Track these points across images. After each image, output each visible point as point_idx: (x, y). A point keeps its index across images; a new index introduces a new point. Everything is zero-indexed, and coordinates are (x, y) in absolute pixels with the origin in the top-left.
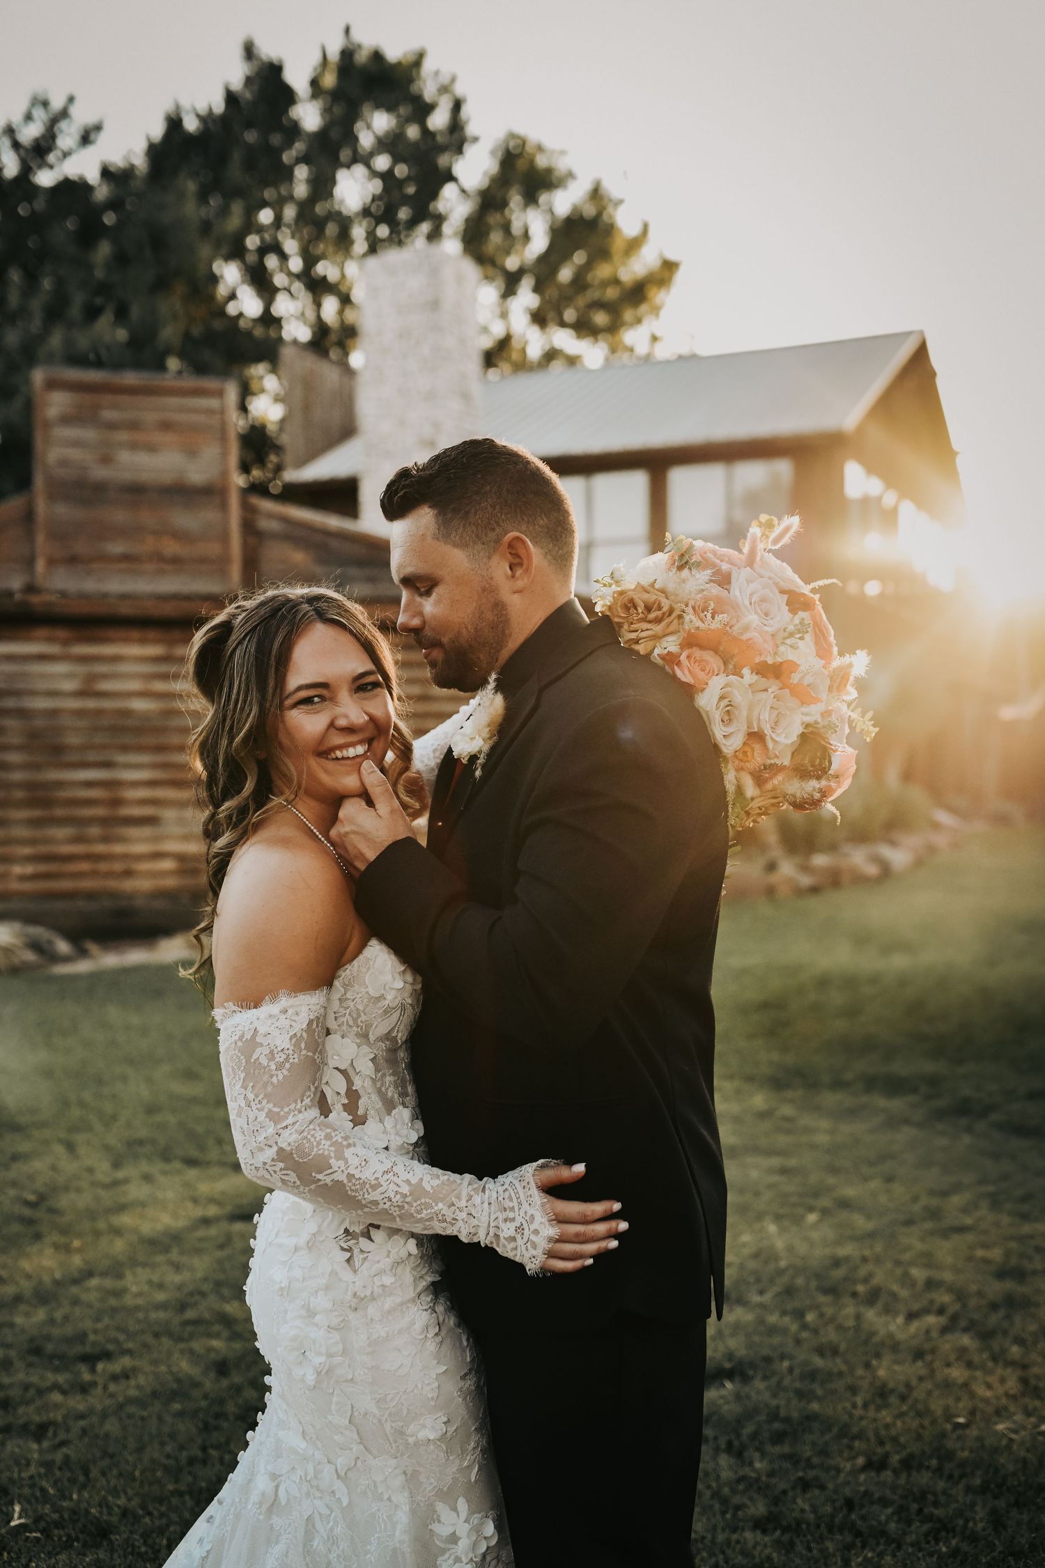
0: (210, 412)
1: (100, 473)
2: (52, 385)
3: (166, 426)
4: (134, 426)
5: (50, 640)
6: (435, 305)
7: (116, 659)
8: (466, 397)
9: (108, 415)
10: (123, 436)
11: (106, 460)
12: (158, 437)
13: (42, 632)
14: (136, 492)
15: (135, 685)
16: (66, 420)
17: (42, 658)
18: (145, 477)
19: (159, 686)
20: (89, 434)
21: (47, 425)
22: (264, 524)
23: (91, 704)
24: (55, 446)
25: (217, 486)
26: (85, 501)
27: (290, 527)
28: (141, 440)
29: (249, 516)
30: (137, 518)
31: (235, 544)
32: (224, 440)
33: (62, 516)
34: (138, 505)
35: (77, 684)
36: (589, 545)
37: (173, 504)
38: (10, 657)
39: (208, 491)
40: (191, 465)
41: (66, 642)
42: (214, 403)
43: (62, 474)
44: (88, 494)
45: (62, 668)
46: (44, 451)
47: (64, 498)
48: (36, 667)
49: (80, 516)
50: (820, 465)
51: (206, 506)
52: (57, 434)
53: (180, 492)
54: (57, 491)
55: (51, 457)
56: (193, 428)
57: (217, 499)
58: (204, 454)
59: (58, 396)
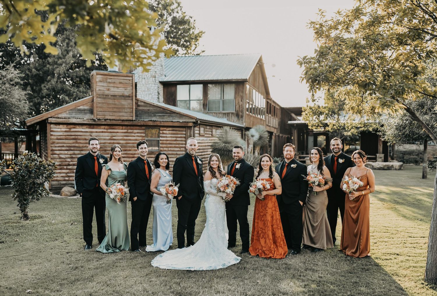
0: (129, 80)
1: (107, 92)
2: (97, 74)
3: (121, 83)
4: (114, 83)
7: (118, 132)
9: (109, 80)
10: (112, 85)
11: (108, 90)
12: (119, 85)
14: (114, 96)
15: (121, 138)
16: (100, 81)
17: (102, 132)
18: (116, 93)
19: (125, 138)
20: (105, 84)
21: (96, 82)
22: (139, 104)
23: (112, 141)
24: (98, 87)
25: (131, 95)
26: (104, 98)
27: (145, 104)
28: (115, 86)
29: (137, 101)
30: (115, 102)
31: (134, 107)
32: (132, 86)
33: (99, 101)
34: (115, 99)
35: (109, 137)
36: (190, 100)
37: (122, 99)
38: (96, 132)
39: (129, 96)
40: (126, 91)
41: (107, 129)
42: (131, 78)
43: (99, 92)
44: (105, 96)
45: (106, 134)
46: (96, 88)
47: (100, 98)
48: (101, 134)
49: (103, 101)
50: (241, 85)
51: (128, 100)
52: (98, 84)
53: (123, 97)
54: (98, 95)
55: (97, 89)
56: (126, 83)
57: (131, 98)
58: (128, 89)
59: (98, 76)
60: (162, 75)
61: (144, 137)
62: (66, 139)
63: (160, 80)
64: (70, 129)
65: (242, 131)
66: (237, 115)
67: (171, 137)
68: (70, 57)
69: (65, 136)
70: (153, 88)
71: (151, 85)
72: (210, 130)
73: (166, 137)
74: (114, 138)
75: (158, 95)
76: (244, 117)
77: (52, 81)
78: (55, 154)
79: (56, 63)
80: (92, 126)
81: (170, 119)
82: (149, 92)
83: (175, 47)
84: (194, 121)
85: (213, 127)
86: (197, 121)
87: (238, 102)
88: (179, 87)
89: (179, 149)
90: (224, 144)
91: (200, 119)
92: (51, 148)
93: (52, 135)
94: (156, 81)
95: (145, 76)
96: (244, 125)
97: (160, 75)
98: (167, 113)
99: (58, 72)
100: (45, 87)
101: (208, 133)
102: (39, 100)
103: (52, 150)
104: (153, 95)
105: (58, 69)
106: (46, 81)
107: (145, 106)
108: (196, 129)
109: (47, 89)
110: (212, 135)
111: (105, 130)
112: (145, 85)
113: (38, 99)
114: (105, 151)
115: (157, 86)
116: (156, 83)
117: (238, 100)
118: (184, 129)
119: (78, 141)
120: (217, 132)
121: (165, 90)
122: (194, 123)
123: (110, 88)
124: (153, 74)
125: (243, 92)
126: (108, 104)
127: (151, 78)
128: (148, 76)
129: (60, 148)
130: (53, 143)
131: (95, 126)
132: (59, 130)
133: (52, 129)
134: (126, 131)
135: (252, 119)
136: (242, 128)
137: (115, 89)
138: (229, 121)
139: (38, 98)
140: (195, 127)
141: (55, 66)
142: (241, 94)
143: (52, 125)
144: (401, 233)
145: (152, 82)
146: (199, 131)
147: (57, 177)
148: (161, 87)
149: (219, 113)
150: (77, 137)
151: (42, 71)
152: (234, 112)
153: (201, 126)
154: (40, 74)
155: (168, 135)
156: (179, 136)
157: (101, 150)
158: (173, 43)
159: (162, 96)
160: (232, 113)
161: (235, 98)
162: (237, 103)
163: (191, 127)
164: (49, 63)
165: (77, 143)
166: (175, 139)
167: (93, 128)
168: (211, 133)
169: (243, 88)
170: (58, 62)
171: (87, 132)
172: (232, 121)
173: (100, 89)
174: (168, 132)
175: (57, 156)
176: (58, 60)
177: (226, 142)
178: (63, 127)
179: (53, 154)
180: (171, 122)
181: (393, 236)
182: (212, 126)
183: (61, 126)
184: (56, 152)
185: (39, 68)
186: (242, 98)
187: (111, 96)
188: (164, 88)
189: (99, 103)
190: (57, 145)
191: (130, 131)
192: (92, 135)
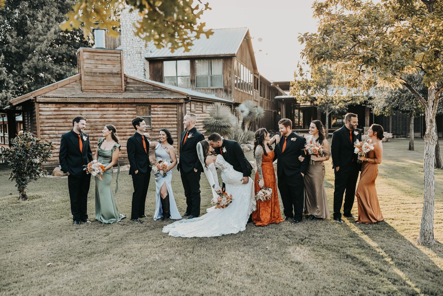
0: (118, 57)
1: (95, 70)
2: (84, 51)
3: (109, 60)
4: (102, 60)
5: (95, 107)
7: (108, 111)
9: (96, 58)
10: (100, 62)
11: (96, 67)
12: (107, 62)
14: (103, 73)
15: (112, 116)
16: (88, 59)
17: (93, 111)
18: (105, 71)
19: (116, 116)
20: (93, 62)
22: (128, 81)
23: (103, 120)
24: (85, 64)
25: (120, 72)
26: (92, 76)
27: (135, 81)
28: (103, 63)
29: (126, 78)
30: (103, 79)
31: (123, 85)
32: (121, 63)
33: (87, 79)
34: (103, 77)
35: (100, 116)
36: (177, 77)
37: (110, 77)
38: (87, 111)
39: (118, 74)
40: (114, 68)
41: (97, 107)
42: (119, 55)
43: (87, 70)
44: (93, 74)
45: (97, 113)
46: (83, 65)
47: (88, 76)
48: (92, 113)
49: (91, 79)
50: (229, 61)
51: (117, 77)
52: (85, 62)
53: (112, 74)
54: (86, 73)
55: (85, 67)
56: (114, 60)
57: (119, 76)
58: (117, 66)
59: (85, 53)
61: (135, 114)
62: (55, 119)
63: (146, 57)
64: (59, 108)
65: (231, 107)
66: (226, 91)
67: (162, 114)
68: (51, 33)
69: (55, 115)
70: (139, 64)
71: (136, 61)
72: (201, 106)
73: (158, 114)
74: (105, 116)
75: (144, 72)
76: (233, 93)
77: (33, 59)
78: (45, 134)
79: (37, 40)
80: (82, 105)
81: (161, 96)
82: (135, 69)
84: (185, 97)
85: (204, 104)
86: (188, 98)
87: (227, 78)
88: (165, 63)
89: (170, 126)
90: (216, 120)
91: (191, 96)
92: (40, 128)
93: (40, 115)
94: (142, 58)
95: (130, 52)
96: (232, 101)
97: (146, 51)
98: (157, 90)
99: (40, 49)
100: (26, 65)
101: (198, 109)
102: (21, 79)
103: (42, 130)
104: (139, 71)
105: (40, 46)
106: (26, 58)
107: (134, 84)
108: (188, 105)
109: (29, 68)
110: (202, 111)
111: (96, 109)
112: (130, 62)
113: (19, 78)
114: (97, 129)
115: (142, 62)
116: (142, 60)
117: (227, 75)
118: (175, 106)
120: (208, 108)
121: (151, 67)
122: (185, 99)
123: (98, 65)
124: (139, 50)
125: (231, 67)
126: (97, 82)
127: (137, 54)
128: (133, 52)
129: (49, 128)
130: (43, 123)
131: (85, 105)
132: (48, 109)
133: (40, 109)
134: (116, 109)
135: (240, 94)
136: (231, 103)
137: (104, 67)
138: (218, 97)
139: (19, 76)
140: (186, 103)
141: (36, 43)
142: (229, 69)
143: (40, 105)
144: (394, 200)
145: (138, 59)
146: (190, 107)
148: (147, 63)
149: (207, 89)
150: (66, 116)
151: (22, 48)
152: (223, 87)
153: (192, 102)
154: (20, 51)
155: (159, 113)
156: (171, 112)
157: (92, 128)
159: (149, 73)
160: (221, 89)
161: (223, 73)
162: (225, 78)
163: (183, 103)
164: (29, 40)
165: (67, 122)
166: (166, 116)
167: (83, 107)
168: (201, 109)
169: (231, 63)
170: (39, 39)
171: (77, 111)
172: (221, 97)
173: (88, 66)
174: (159, 109)
175: (47, 136)
176: (39, 37)
177: (218, 118)
178: (52, 106)
179: (42, 134)
180: (163, 99)
181: (387, 203)
182: (202, 102)
183: (50, 105)
184: (45, 132)
185: (18, 46)
186: (230, 73)
187: (99, 73)
188: (150, 64)
189: (87, 81)
190: (47, 125)
191: (120, 109)
192: (83, 114)
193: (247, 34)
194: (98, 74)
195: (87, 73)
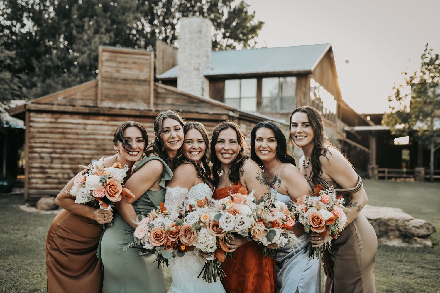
0: (147, 59)
1: (116, 75)
2: (104, 51)
3: (134, 63)
4: (126, 63)
5: (104, 120)
6: (200, 31)
8: (208, 57)
9: (119, 59)
10: (123, 65)
11: (118, 71)
12: (132, 66)
13: (101, 118)
14: (126, 80)
16: (108, 60)
17: (101, 125)
18: (129, 77)
20: (114, 64)
21: (102, 61)
22: (160, 90)
24: (104, 68)
25: (148, 79)
26: (112, 83)
27: (167, 92)
28: (128, 66)
29: (156, 88)
30: (126, 87)
31: (152, 94)
32: (150, 67)
33: (106, 87)
34: (126, 84)
36: (240, 98)
37: (135, 84)
38: (93, 124)
39: (145, 81)
40: (141, 74)
41: (108, 121)
42: (148, 57)
43: (106, 75)
44: (113, 80)
45: (106, 128)
46: (101, 69)
47: (107, 82)
48: (99, 127)
49: (111, 87)
50: (304, 78)
51: (144, 85)
52: (105, 64)
53: (138, 81)
54: (104, 79)
55: (103, 70)
56: (142, 64)
57: (147, 83)
58: (145, 71)
59: (105, 53)
60: (207, 68)
62: (51, 133)
63: (206, 74)
64: (57, 119)
69: (50, 128)
70: (196, 83)
71: (193, 79)
75: (202, 92)
78: (35, 152)
80: (87, 117)
81: (197, 110)
83: (231, 41)
87: (300, 99)
88: (228, 83)
91: (239, 112)
92: (29, 145)
93: (31, 127)
94: (200, 75)
95: (188, 69)
97: (205, 68)
98: (193, 103)
103: (31, 147)
104: (196, 91)
107: (166, 94)
111: (105, 122)
112: (187, 80)
114: (104, 150)
115: (200, 81)
116: (200, 78)
117: (300, 97)
119: (68, 136)
121: (211, 86)
123: (120, 69)
124: (197, 67)
125: (306, 87)
127: (194, 71)
129: (41, 145)
130: (33, 137)
131: (91, 117)
132: (41, 120)
133: (31, 119)
137: (128, 71)
142: (303, 89)
143: (32, 114)
145: (195, 77)
147: (37, 183)
148: (207, 83)
149: (276, 114)
150: (65, 130)
153: (241, 121)
157: (99, 148)
158: (230, 37)
159: (208, 93)
161: (296, 94)
162: (298, 100)
165: (65, 138)
167: (88, 119)
169: (306, 82)
171: (79, 124)
173: (107, 70)
175: (37, 155)
178: (47, 117)
179: (31, 153)
183: (44, 115)
184: (36, 150)
186: (305, 94)
187: (122, 79)
188: (210, 83)
189: (105, 89)
193: (330, 50)
194: (120, 81)
195: (106, 78)
